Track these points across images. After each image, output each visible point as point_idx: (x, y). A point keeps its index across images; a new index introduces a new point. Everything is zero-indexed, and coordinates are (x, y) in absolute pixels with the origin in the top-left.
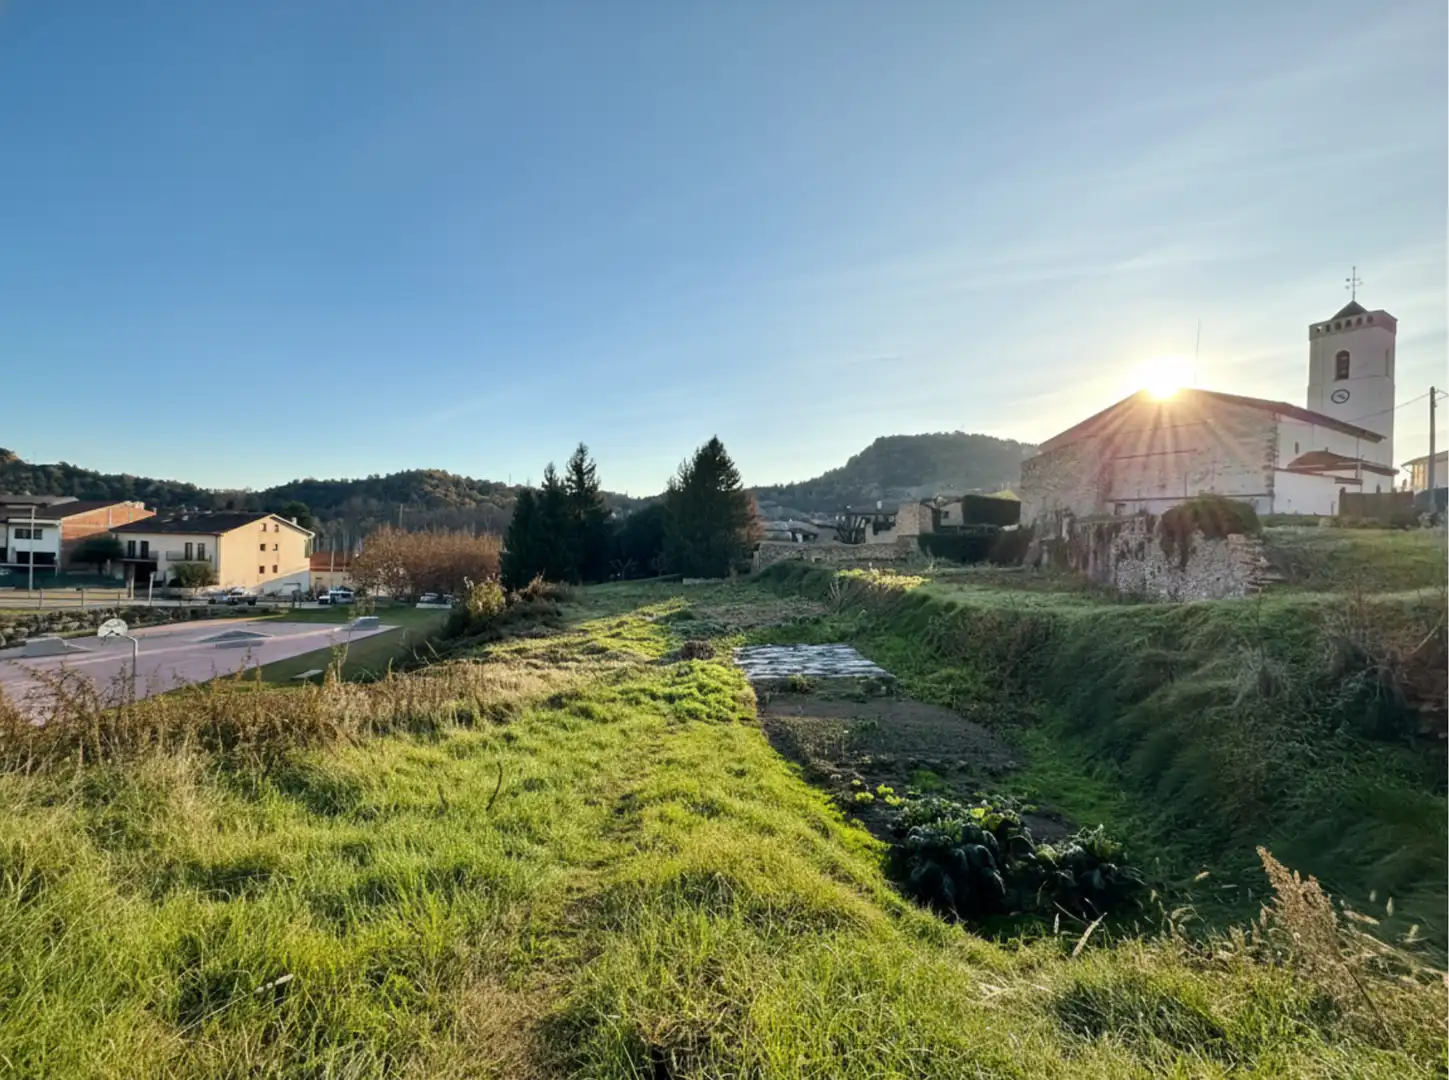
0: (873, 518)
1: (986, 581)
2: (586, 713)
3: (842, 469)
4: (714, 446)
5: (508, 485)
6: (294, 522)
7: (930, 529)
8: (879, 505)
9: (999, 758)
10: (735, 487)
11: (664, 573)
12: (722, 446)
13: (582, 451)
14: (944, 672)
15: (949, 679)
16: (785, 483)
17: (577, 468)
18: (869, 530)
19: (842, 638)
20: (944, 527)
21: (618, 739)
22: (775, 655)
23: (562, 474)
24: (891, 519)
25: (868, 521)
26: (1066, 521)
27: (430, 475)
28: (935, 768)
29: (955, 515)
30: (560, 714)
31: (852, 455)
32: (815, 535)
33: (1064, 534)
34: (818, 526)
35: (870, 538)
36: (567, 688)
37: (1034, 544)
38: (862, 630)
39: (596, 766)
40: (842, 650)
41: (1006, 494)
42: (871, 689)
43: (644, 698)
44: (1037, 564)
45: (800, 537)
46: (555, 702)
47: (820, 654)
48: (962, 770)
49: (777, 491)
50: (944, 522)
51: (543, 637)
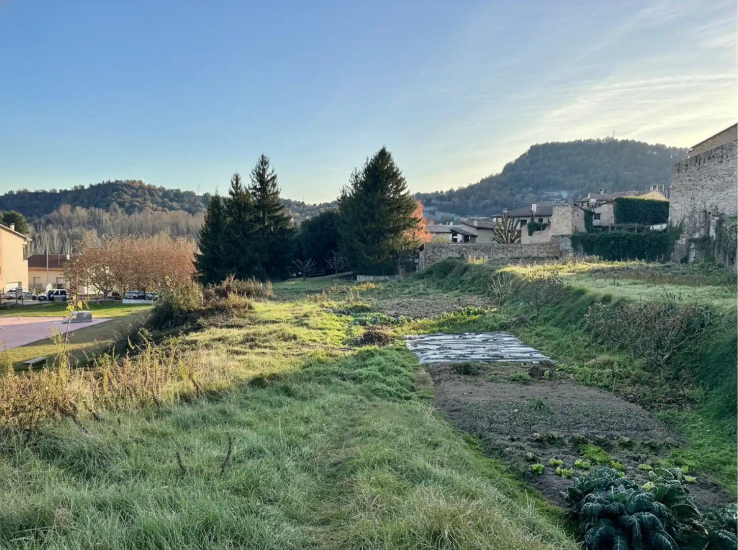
0: (529, 220)
1: (637, 276)
2: (288, 392)
3: (497, 176)
4: (383, 156)
5: (197, 194)
6: (13, 227)
7: (583, 229)
8: (534, 208)
9: (659, 435)
10: (402, 193)
11: (340, 272)
12: (390, 156)
13: (264, 162)
14: (604, 357)
15: (609, 364)
16: (445, 189)
17: (261, 177)
18: (525, 231)
19: (504, 327)
20: (596, 227)
21: (320, 414)
22: (444, 342)
23: (248, 182)
24: (545, 221)
25: (524, 222)
26: (714, 221)
27: (129, 185)
28: (598, 443)
29: (606, 215)
30: (263, 393)
31: (508, 162)
32: (474, 236)
33: (712, 233)
34: (478, 228)
35: (526, 238)
36: (267, 371)
37: (682, 241)
38: (522, 321)
39: (305, 437)
40: (506, 337)
41: (655, 195)
42: (536, 373)
43: (335, 380)
44: (685, 260)
45: (459, 237)
46: (257, 382)
47: (486, 341)
48: (625, 445)
49: (439, 197)
50: (596, 222)
51: (240, 327)
